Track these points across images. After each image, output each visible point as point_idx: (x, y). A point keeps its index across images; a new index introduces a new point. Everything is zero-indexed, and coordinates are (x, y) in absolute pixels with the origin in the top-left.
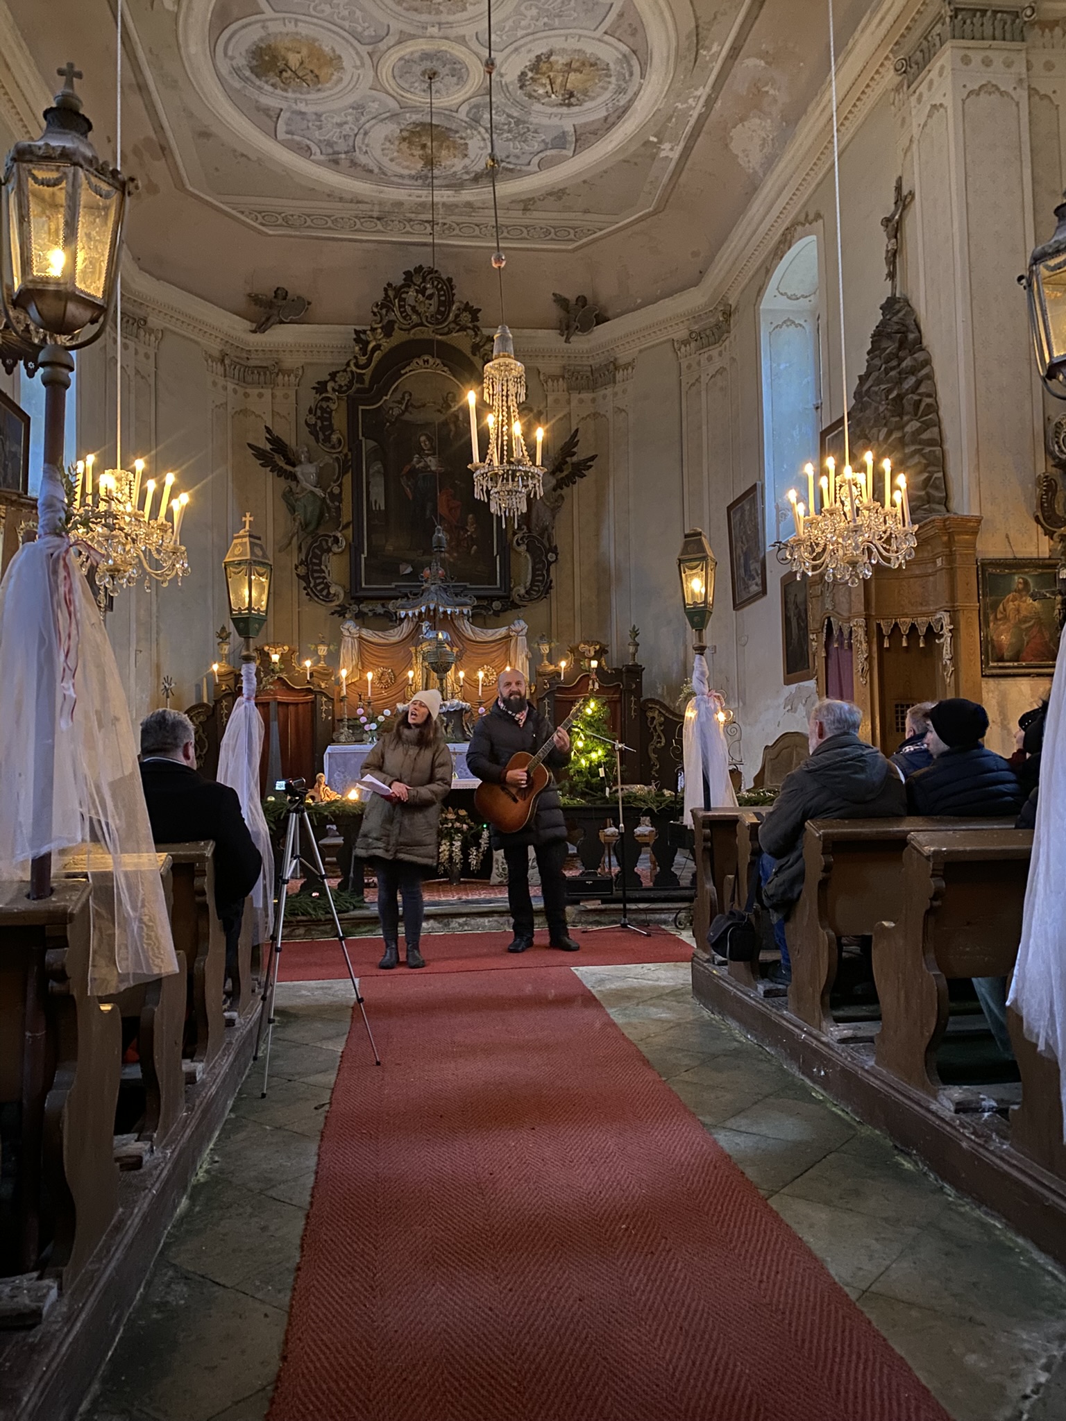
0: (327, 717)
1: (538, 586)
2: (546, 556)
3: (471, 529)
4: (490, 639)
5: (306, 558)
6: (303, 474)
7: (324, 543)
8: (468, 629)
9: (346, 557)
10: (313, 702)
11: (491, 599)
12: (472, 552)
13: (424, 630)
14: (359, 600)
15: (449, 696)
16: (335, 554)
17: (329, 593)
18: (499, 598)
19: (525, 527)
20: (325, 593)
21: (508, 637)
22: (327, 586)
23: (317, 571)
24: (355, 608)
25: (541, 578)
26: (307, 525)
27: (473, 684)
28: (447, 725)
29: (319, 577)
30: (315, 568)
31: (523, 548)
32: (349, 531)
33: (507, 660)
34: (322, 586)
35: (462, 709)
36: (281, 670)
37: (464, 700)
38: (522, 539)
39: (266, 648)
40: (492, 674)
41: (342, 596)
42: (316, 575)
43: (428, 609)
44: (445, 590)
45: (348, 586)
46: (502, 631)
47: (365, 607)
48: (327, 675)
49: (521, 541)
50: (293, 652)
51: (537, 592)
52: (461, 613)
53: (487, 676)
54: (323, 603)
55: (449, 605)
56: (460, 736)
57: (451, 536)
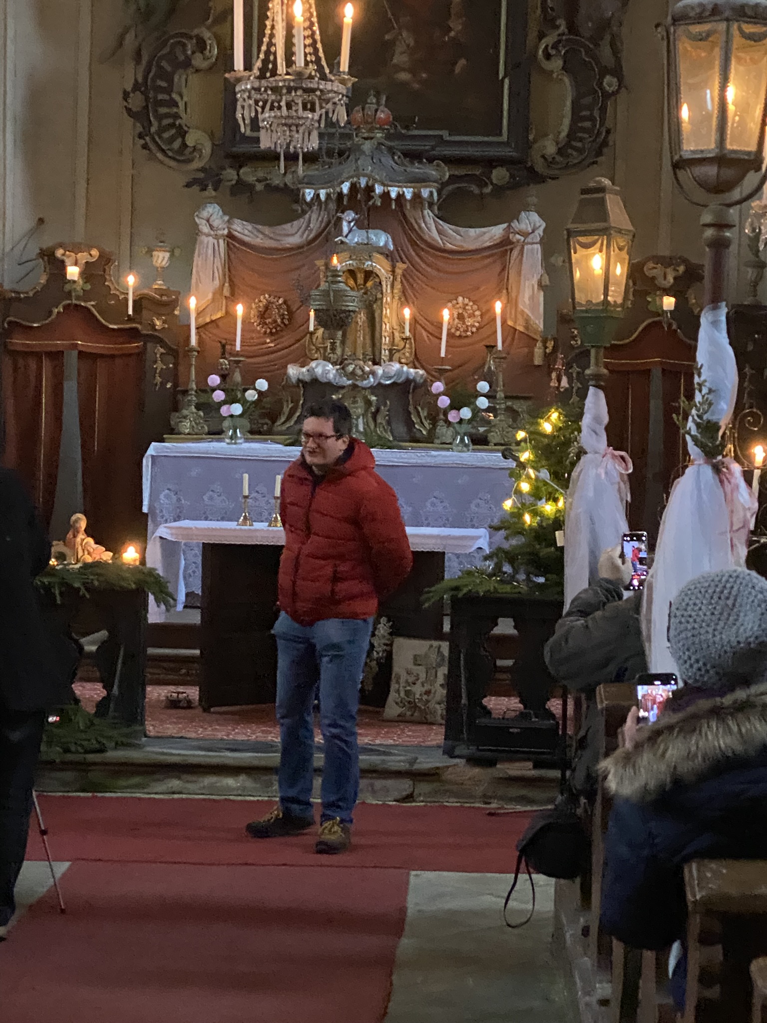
0: (163, 384)
1: (581, 140)
2: (600, 84)
3: (456, 26)
4: (472, 247)
5: (145, 78)
7: (178, 51)
10: (140, 355)
11: (491, 163)
12: (458, 69)
13: (345, 229)
14: (239, 161)
15: (385, 354)
16: (197, 71)
17: (184, 145)
18: (503, 162)
19: (562, 24)
20: (177, 144)
21: (505, 246)
22: (182, 133)
23: (162, 103)
24: (230, 174)
25: (587, 124)
26: (150, 11)
28: (378, 410)
29: (167, 116)
30: (161, 97)
31: (557, 64)
32: (225, 28)
33: (503, 286)
34: (173, 131)
35: (408, 381)
36: (87, 296)
37: (416, 362)
38: (555, 46)
39: (59, 253)
40: (472, 315)
41: (207, 150)
42: (163, 110)
43: (354, 187)
44: (391, 151)
45: (219, 134)
46: (497, 232)
47: (249, 174)
48: (165, 304)
49: (553, 52)
50: (105, 260)
51: (580, 151)
52: (417, 196)
53: (461, 317)
54: (173, 163)
55: (394, 182)
56: (401, 429)
57: (416, 42)
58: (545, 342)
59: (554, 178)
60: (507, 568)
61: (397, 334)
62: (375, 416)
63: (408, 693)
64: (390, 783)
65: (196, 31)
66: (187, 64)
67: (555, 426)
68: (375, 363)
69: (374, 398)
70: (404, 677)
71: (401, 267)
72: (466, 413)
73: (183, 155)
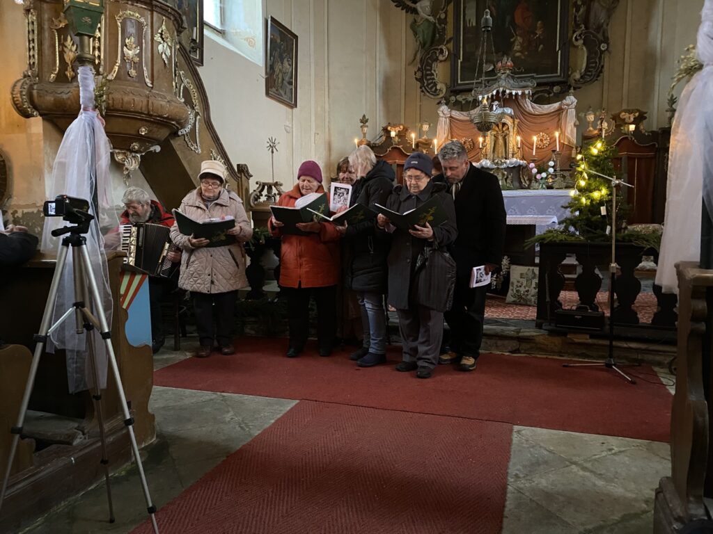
1: (591, 71)
2: (599, 47)
3: (539, 32)
4: (545, 112)
5: (422, 66)
7: (434, 55)
8: (529, 105)
9: (448, 64)
11: (553, 84)
14: (456, 92)
16: (441, 61)
17: (436, 89)
18: (558, 83)
19: (583, 26)
20: (433, 89)
21: (560, 110)
22: (435, 85)
23: (428, 75)
24: (453, 98)
25: (594, 65)
27: (529, 146)
28: (507, 177)
29: (431, 79)
30: (428, 72)
31: (581, 42)
32: (451, 45)
33: (559, 126)
34: (432, 85)
35: (520, 166)
36: (399, 143)
37: (523, 158)
38: (580, 35)
39: (389, 128)
40: (546, 139)
41: (444, 91)
42: (428, 77)
43: (498, 92)
44: (513, 77)
45: (449, 84)
46: (556, 105)
47: (460, 98)
48: (426, 144)
49: (578, 38)
50: (406, 130)
51: (590, 76)
52: (523, 94)
53: (541, 140)
54: (432, 96)
55: (514, 88)
56: (517, 184)
57: (523, 40)
58: (576, 148)
59: (579, 88)
61: (515, 148)
62: (506, 180)
63: (517, 291)
64: (506, 342)
65: (440, 47)
66: (437, 59)
67: (600, 151)
68: (506, 159)
69: (506, 173)
70: (516, 283)
71: (517, 121)
72: (544, 175)
73: (436, 93)
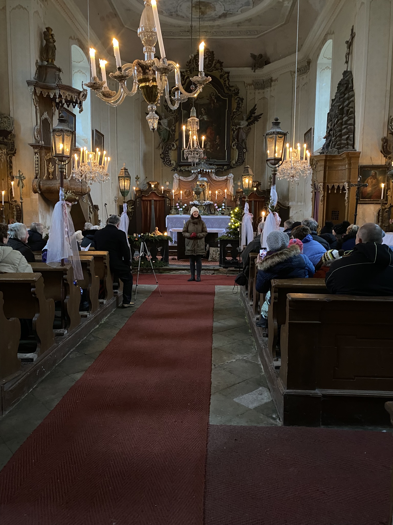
0: (168, 205)
1: (240, 161)
2: (243, 150)
3: (218, 141)
4: (221, 180)
5: (164, 152)
6: (163, 123)
7: (169, 146)
8: (214, 176)
9: (176, 152)
10: (165, 200)
11: (224, 165)
12: (218, 149)
13: (199, 177)
14: (180, 166)
15: (206, 199)
16: (173, 150)
17: (171, 163)
18: (226, 165)
19: (236, 140)
20: (169, 163)
21: (227, 180)
22: (170, 161)
24: (179, 168)
25: (241, 158)
26: (164, 140)
27: (214, 195)
28: (205, 209)
29: (168, 158)
30: (166, 155)
31: (235, 147)
32: (177, 142)
33: (226, 187)
34: (169, 161)
35: (210, 204)
36: (155, 190)
37: (212, 200)
38: (235, 144)
39: (150, 183)
40: (221, 192)
41: (175, 164)
42: (167, 157)
43: (200, 170)
44: (207, 163)
45: (177, 161)
46: (225, 177)
47: (182, 168)
48: (168, 191)
49: (234, 145)
50: (158, 184)
51: (239, 163)
52: (211, 171)
53: (219, 192)
54: (169, 167)
55: (207, 169)
56: (209, 212)
57: (211, 144)
58: (234, 196)
59: (235, 168)
60: (229, 235)
61: (208, 196)
62: (205, 210)
63: (212, 256)
64: (210, 271)
65: (172, 143)
66: (171, 149)
67: (238, 211)
68: (205, 201)
69: (204, 207)
70: (212, 254)
71: (209, 184)
72: (220, 209)
73: (171, 165)
